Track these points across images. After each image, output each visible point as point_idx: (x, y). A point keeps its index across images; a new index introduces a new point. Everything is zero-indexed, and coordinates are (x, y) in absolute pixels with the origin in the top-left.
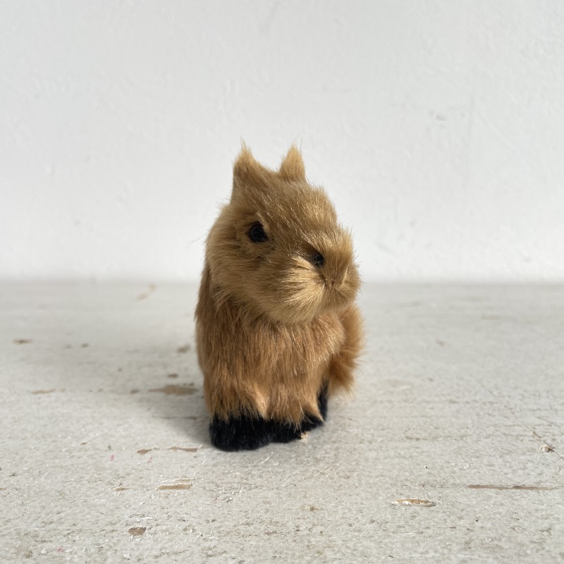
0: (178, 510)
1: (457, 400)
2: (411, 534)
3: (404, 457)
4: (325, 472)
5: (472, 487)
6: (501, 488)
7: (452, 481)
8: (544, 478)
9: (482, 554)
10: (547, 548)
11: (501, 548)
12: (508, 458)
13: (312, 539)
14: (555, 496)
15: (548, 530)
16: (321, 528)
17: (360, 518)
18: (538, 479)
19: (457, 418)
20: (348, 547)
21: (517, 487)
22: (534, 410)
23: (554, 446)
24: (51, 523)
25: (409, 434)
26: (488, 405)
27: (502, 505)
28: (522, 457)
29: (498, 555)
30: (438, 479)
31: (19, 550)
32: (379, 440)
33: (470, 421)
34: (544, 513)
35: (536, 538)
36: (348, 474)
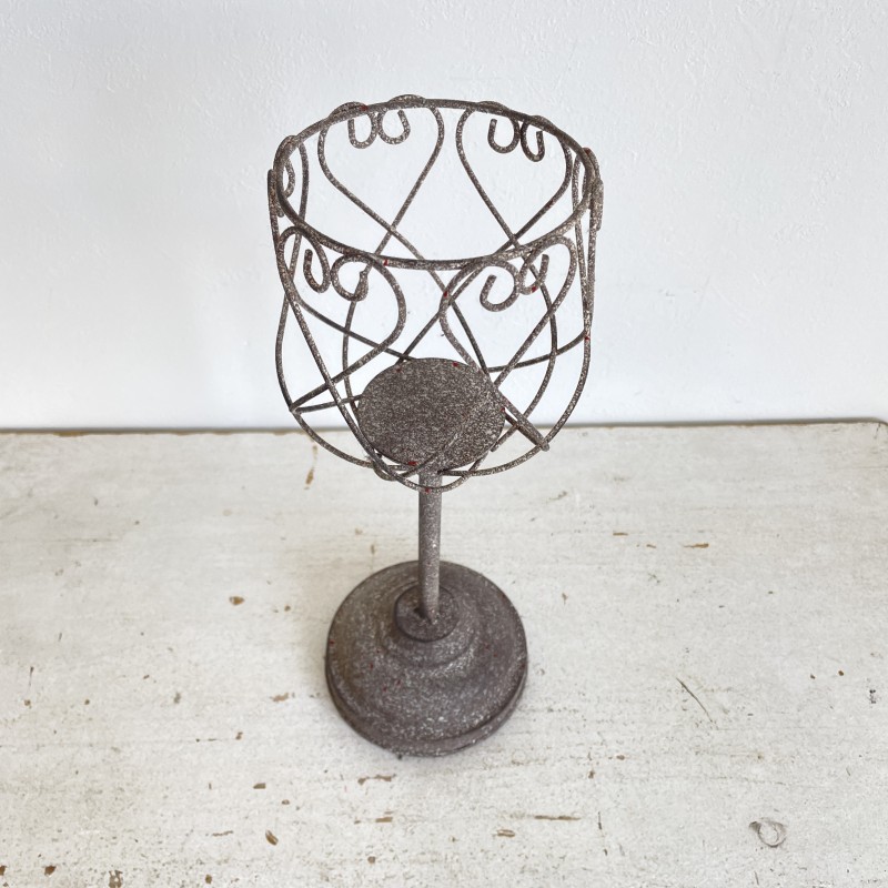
0: (389, 842)
1: (554, 707)
3: (507, 787)
4: (463, 802)
5: (537, 817)
6: (552, 819)
7: (528, 812)
9: (528, 876)
10: (559, 871)
13: (453, 866)
14: (578, 825)
17: (476, 847)
19: (548, 733)
22: (599, 722)
23: (595, 770)
25: (514, 757)
26: (572, 714)
30: (521, 809)
32: (496, 764)
33: (554, 739)
34: (567, 842)
35: (556, 864)
36: (474, 805)
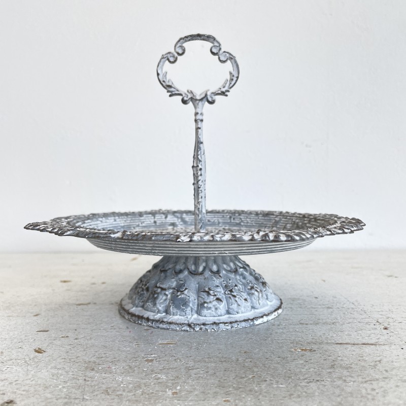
0: (171, 352)
1: (332, 307)
2: (301, 362)
3: (298, 332)
4: (252, 337)
5: (336, 344)
6: (354, 344)
7: (326, 341)
8: (380, 340)
9: (340, 370)
10: (378, 368)
11: (351, 368)
12: (360, 332)
13: (246, 364)
14: (387, 347)
15: (380, 361)
16: (250, 360)
17: (272, 356)
18: (377, 341)
19: (331, 315)
20: (265, 367)
21: (364, 344)
22: (379, 312)
23: (388, 327)
24: (102, 357)
25: (302, 322)
26: (351, 310)
27: (354, 351)
28: (368, 332)
29: (349, 370)
30: (318, 341)
31: (87, 368)
32: (284, 324)
33: (338, 316)
34: (378, 354)
35: (372, 364)
36: (266, 339)
